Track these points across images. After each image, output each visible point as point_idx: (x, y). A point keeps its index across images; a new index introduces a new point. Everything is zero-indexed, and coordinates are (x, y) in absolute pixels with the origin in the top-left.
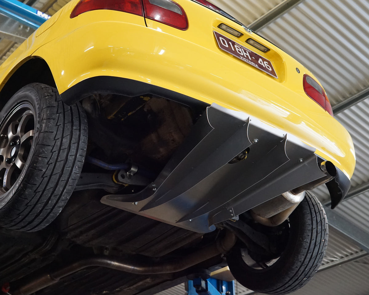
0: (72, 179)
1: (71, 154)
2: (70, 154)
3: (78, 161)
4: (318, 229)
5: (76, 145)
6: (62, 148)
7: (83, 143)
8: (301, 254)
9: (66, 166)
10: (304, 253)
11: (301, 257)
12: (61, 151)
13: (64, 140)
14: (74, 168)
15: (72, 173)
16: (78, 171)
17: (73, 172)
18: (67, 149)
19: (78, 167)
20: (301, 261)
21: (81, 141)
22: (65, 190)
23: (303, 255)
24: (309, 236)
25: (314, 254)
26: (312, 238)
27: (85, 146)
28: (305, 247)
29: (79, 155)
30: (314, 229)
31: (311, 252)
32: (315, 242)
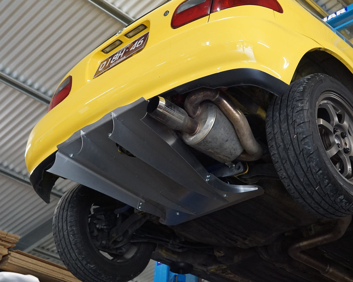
0: (74, 245)
1: (64, 231)
3: (70, 231)
6: (59, 230)
7: (70, 217)
8: (278, 170)
9: (66, 240)
10: (280, 168)
11: (281, 173)
12: (60, 232)
14: (70, 237)
17: (71, 240)
18: (62, 229)
19: (72, 235)
20: (285, 177)
21: (68, 218)
22: (76, 254)
23: (281, 170)
24: (273, 146)
25: (292, 159)
26: (277, 144)
27: (72, 218)
28: (276, 160)
29: (70, 227)
30: (277, 132)
31: (286, 160)
32: (283, 146)
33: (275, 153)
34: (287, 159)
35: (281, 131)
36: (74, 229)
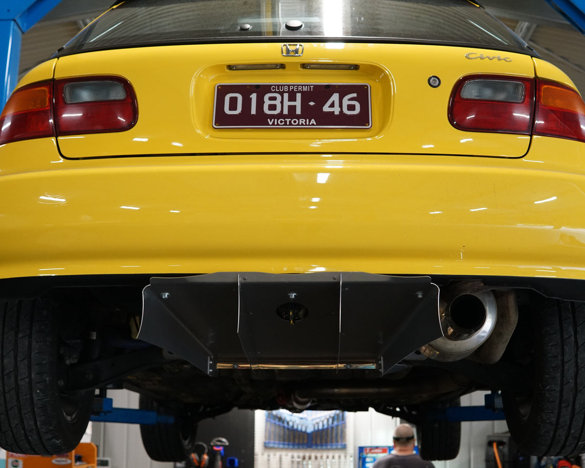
0: (39, 408)
1: (21, 378)
2: (19, 378)
3: (37, 383)
4: (579, 361)
5: (26, 362)
6: (4, 373)
7: (37, 354)
9: (21, 395)
11: (548, 417)
12: (6, 377)
13: (5, 361)
14: (34, 393)
15: (34, 401)
16: (42, 397)
17: (35, 399)
18: (13, 373)
19: (40, 390)
20: (550, 423)
21: (33, 353)
22: (38, 423)
24: (555, 379)
25: (578, 406)
26: (564, 380)
27: (44, 357)
28: (551, 399)
29: (36, 374)
30: (568, 361)
31: (569, 405)
32: (573, 385)
33: (555, 390)
34: (571, 404)
35: (576, 362)
36: (47, 379)
